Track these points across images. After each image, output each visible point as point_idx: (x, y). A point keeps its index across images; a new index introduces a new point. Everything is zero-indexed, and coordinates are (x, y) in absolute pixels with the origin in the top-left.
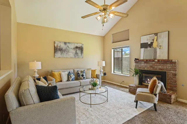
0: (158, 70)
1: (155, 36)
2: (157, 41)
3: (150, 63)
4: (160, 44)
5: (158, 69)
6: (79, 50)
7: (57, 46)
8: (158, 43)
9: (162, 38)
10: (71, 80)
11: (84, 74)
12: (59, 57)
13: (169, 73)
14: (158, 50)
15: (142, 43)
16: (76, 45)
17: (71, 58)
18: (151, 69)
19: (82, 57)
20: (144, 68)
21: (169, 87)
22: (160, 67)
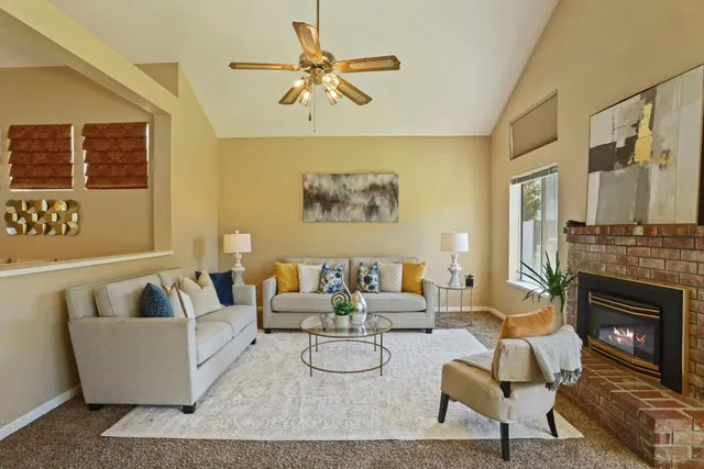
0: (648, 279)
1: (647, 103)
2: (651, 128)
3: (619, 241)
4: (663, 140)
5: (648, 276)
6: (383, 194)
7: (311, 187)
8: (655, 136)
9: (674, 107)
10: (325, 289)
11: (375, 276)
12: (317, 221)
13: (696, 303)
14: (655, 176)
15: (592, 146)
16: (371, 179)
17: (353, 221)
18: (622, 273)
19: (393, 219)
20: (597, 267)
21: (697, 379)
22: (659, 264)
